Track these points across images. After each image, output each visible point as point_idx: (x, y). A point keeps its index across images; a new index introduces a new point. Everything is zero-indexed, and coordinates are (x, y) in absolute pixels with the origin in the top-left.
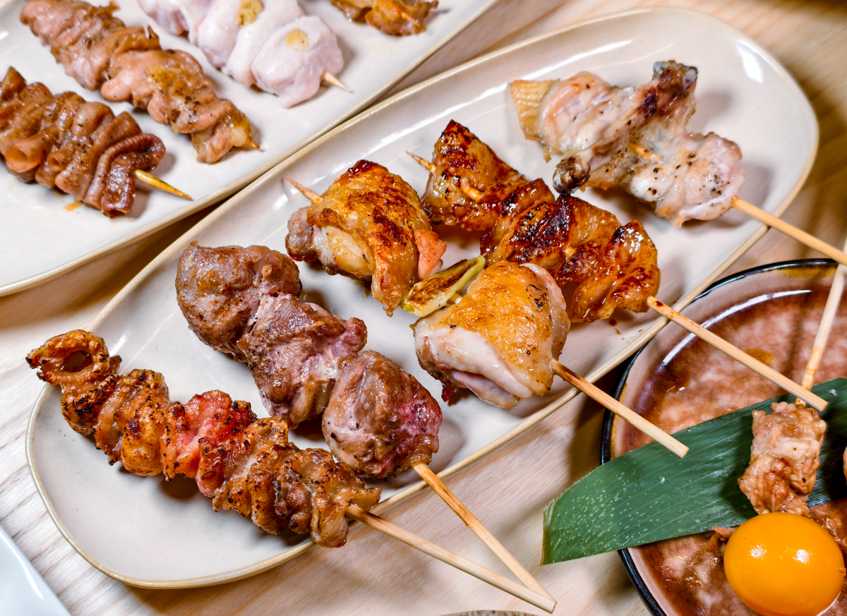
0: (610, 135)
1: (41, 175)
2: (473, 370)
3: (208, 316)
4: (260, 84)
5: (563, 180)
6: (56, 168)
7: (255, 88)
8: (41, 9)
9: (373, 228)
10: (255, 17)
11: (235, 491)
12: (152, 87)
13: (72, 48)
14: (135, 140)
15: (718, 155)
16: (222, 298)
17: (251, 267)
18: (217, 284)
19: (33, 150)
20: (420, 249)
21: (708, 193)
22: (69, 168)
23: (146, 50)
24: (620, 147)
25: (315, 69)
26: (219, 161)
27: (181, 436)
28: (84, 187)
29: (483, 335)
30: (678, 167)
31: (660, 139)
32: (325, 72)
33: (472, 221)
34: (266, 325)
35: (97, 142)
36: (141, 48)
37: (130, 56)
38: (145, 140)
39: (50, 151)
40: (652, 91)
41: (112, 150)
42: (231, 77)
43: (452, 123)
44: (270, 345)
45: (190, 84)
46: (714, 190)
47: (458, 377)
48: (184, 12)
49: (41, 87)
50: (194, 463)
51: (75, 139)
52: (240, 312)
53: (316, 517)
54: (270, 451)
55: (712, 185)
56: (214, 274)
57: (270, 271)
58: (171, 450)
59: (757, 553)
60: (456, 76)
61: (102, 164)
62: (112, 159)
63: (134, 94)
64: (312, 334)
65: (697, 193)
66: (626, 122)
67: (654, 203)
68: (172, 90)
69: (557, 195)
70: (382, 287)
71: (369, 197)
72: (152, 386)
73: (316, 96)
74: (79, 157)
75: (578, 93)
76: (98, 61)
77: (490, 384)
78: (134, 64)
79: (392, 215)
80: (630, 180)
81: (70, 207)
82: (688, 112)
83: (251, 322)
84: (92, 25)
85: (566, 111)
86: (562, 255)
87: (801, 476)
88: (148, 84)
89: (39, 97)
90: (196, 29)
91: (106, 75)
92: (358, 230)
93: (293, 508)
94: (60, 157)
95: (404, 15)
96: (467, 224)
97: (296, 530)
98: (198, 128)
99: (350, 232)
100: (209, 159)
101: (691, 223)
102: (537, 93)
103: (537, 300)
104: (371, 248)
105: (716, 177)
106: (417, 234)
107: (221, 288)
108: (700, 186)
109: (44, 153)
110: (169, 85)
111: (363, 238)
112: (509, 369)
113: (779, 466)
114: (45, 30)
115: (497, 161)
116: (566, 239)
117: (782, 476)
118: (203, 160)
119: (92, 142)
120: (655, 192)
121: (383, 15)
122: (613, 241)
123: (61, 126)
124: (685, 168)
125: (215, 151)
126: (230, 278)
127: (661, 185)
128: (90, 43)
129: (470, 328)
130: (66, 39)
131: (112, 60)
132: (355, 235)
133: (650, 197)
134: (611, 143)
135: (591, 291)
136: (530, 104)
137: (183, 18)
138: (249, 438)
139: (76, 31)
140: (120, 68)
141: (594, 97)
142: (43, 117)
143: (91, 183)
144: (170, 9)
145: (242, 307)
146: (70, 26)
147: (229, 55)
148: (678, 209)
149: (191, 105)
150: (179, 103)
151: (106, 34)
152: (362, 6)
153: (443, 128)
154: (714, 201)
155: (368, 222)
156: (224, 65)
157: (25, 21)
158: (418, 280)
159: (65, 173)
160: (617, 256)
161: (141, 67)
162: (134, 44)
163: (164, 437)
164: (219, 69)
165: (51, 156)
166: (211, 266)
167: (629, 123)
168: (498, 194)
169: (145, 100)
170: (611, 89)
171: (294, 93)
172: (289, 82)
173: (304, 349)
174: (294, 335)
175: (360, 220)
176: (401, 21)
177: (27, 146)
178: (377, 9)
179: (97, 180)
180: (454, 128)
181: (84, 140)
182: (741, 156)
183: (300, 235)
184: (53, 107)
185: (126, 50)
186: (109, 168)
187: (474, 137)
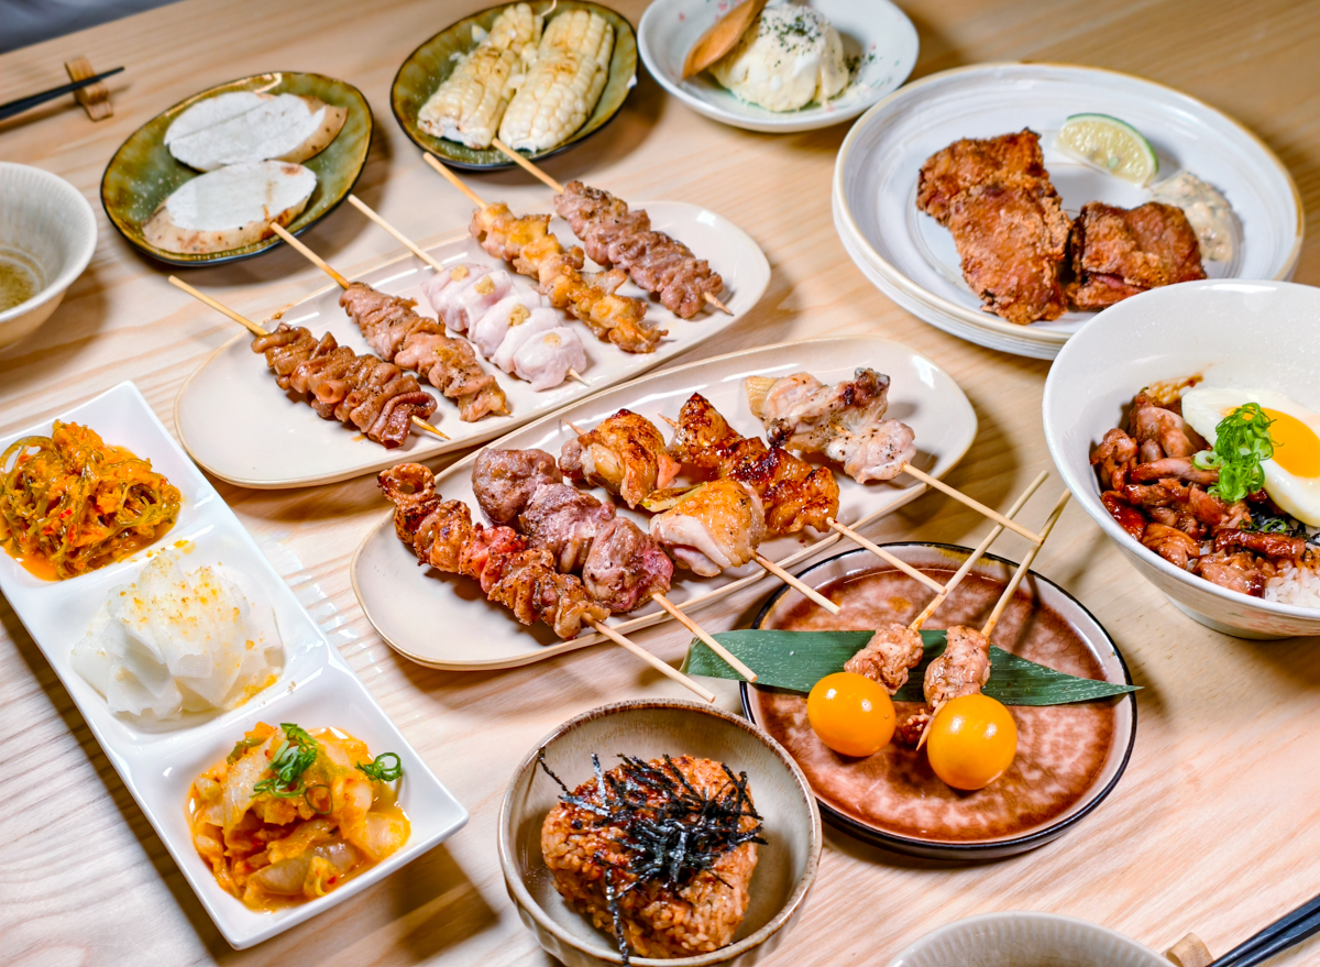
0: (816, 412)
1: (341, 410)
2: (689, 543)
3: (497, 495)
4: (518, 373)
5: (773, 433)
6: (353, 405)
7: (513, 376)
8: (357, 295)
9: (627, 447)
10: (521, 322)
11: (506, 586)
12: (435, 358)
13: (377, 326)
14: (416, 395)
15: (895, 432)
16: (509, 483)
17: (531, 462)
18: (506, 472)
19: (339, 388)
20: (660, 466)
21: (884, 457)
22: (363, 405)
23: (434, 333)
24: (823, 423)
25: (563, 364)
26: (476, 421)
27: (478, 544)
28: (371, 421)
29: (699, 518)
30: (863, 437)
31: (856, 424)
32: (570, 368)
33: (703, 458)
34: (542, 501)
35: (387, 391)
36: (431, 332)
37: (421, 335)
38: (423, 397)
39: (350, 392)
40: (851, 385)
41: (397, 398)
42: (497, 366)
43: (696, 395)
44: (545, 515)
45: (464, 362)
46: (889, 455)
47: (679, 552)
48: (468, 311)
49: (348, 349)
50: (482, 564)
51: (370, 386)
52: (522, 494)
53: (560, 611)
54: (538, 565)
55: (888, 451)
56: (504, 465)
57: (545, 465)
58: (467, 552)
60: (703, 366)
61: (388, 407)
62: (396, 405)
63: (420, 362)
64: (578, 504)
65: (876, 456)
66: (829, 405)
67: (844, 463)
68: (450, 363)
69: (768, 446)
70: (629, 487)
71: (626, 430)
73: (560, 386)
74: (371, 398)
75: (797, 385)
76: (396, 336)
77: (701, 556)
78: (424, 341)
79: (642, 442)
80: (827, 446)
81: (356, 439)
82: (880, 408)
83: (529, 502)
84: (396, 311)
85: (786, 397)
86: (768, 486)
88: (432, 356)
89: (345, 356)
90: (475, 325)
91: (400, 347)
92: (615, 446)
93: (545, 603)
94: (358, 396)
95: (639, 336)
96: (699, 461)
97: (544, 619)
98: (466, 391)
99: (609, 448)
100: (469, 418)
101: (871, 482)
102: (764, 384)
103: (742, 500)
104: (623, 460)
105: (891, 446)
106: (659, 456)
107: (509, 474)
108: (879, 452)
109: (346, 393)
110: (448, 359)
111: (618, 452)
112: (717, 544)
114: (358, 310)
115: (728, 428)
116: (772, 475)
118: (465, 419)
119: (383, 391)
120: (844, 454)
121: (623, 333)
122: (807, 479)
123: (361, 376)
124: (868, 438)
125: (476, 412)
126: (515, 468)
127: (849, 448)
128: (392, 323)
129: (691, 514)
130: (374, 318)
131: (407, 337)
132: (613, 450)
133: (840, 458)
134: (815, 417)
135: (785, 511)
136: (758, 392)
137: (466, 316)
138: (525, 556)
139: (383, 313)
140: (412, 343)
141: (809, 391)
142: (348, 369)
143: (377, 420)
144: (457, 308)
145: (523, 490)
146: (378, 310)
147: (497, 347)
148: (861, 467)
149: (463, 374)
150: (454, 372)
151: (404, 319)
152: (608, 326)
153: (689, 398)
154: (889, 464)
155: (623, 442)
156: (492, 355)
157: (343, 304)
158: (656, 489)
159: (359, 409)
160: (808, 488)
161: (429, 344)
162: (426, 327)
163: (465, 543)
164: (487, 359)
165: (351, 395)
166: (501, 460)
167: (831, 406)
168: (725, 442)
169: (428, 368)
170: (822, 387)
171: (542, 381)
172: (541, 370)
173: (572, 515)
174: (564, 505)
175: (618, 440)
176: (637, 341)
177: (335, 385)
178: (618, 328)
179: (382, 418)
180: (696, 398)
181: (377, 388)
182: (913, 438)
183: (571, 455)
184: (357, 363)
185: (419, 331)
186: (392, 411)
187: (712, 407)
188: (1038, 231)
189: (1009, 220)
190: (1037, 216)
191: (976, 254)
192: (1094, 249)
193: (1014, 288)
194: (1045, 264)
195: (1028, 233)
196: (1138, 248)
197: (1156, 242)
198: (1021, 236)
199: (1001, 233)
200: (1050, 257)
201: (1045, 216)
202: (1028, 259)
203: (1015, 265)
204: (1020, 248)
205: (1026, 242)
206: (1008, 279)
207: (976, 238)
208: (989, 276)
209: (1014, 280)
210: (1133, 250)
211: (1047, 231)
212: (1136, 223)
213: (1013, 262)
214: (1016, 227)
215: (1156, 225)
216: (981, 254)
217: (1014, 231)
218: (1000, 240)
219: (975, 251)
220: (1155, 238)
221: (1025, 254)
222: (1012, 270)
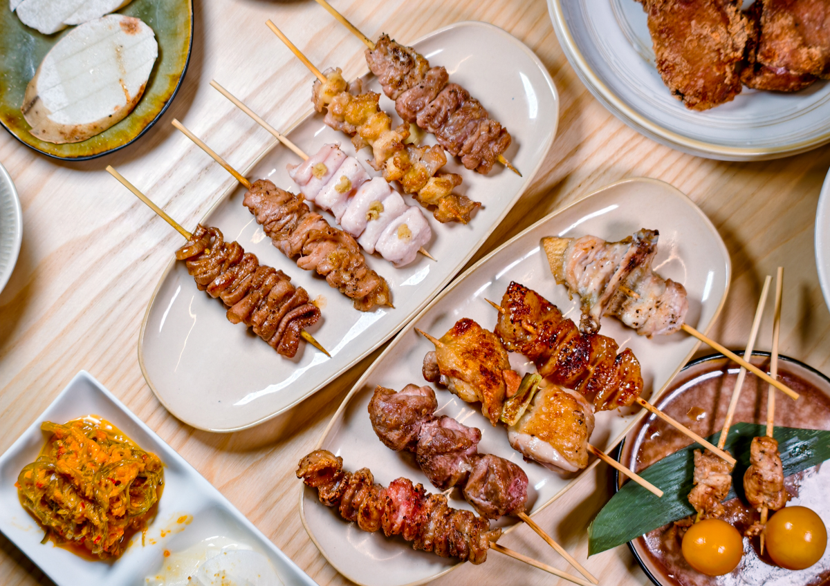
3: (394, 441)
9: (481, 379)
10: (378, 216)
15: (673, 300)
16: (402, 431)
20: (507, 384)
21: (668, 324)
27: (394, 516)
30: (650, 309)
34: (428, 444)
40: (633, 257)
43: (512, 284)
46: (671, 322)
52: (412, 437)
55: (671, 319)
57: (426, 412)
59: (700, 541)
64: (456, 450)
65: (662, 325)
66: (618, 279)
70: (489, 412)
71: (473, 354)
72: (369, 484)
75: (587, 252)
80: (622, 314)
83: (417, 438)
86: (586, 370)
87: (721, 493)
92: (473, 381)
102: (560, 249)
103: (579, 420)
104: (482, 391)
105: (673, 315)
108: (664, 322)
111: (476, 386)
113: (709, 489)
115: (541, 300)
117: (711, 494)
120: (637, 324)
124: (654, 310)
126: (405, 421)
127: (641, 320)
132: (472, 385)
136: (557, 257)
141: (597, 253)
145: (412, 433)
158: (508, 399)
160: (619, 373)
163: (384, 517)
167: (620, 279)
170: (605, 244)
174: (446, 452)
175: (473, 373)
180: (515, 287)
182: (686, 297)
187: (527, 290)
188: (722, 41)
189: (699, 31)
190: (722, 29)
191: (670, 58)
192: (767, 48)
193: (701, 90)
194: (728, 69)
195: (714, 43)
196: (805, 44)
197: (819, 31)
198: (708, 45)
199: (691, 41)
200: (730, 61)
201: (729, 27)
202: (713, 63)
203: (702, 69)
204: (707, 54)
205: (711, 49)
206: (696, 81)
207: (670, 43)
208: (680, 79)
209: (701, 82)
210: (800, 46)
211: (730, 39)
212: (803, 15)
213: (700, 66)
214: (705, 37)
215: (819, 14)
216: (674, 59)
217: (702, 40)
218: (690, 47)
219: (668, 55)
220: (817, 28)
221: (711, 58)
222: (700, 74)
